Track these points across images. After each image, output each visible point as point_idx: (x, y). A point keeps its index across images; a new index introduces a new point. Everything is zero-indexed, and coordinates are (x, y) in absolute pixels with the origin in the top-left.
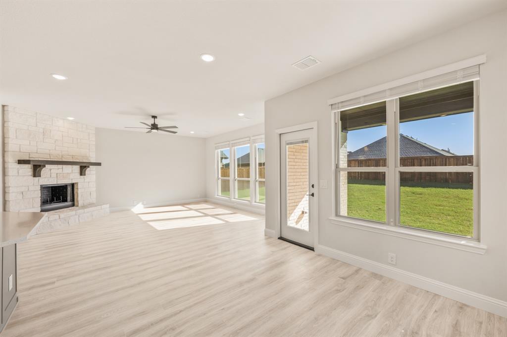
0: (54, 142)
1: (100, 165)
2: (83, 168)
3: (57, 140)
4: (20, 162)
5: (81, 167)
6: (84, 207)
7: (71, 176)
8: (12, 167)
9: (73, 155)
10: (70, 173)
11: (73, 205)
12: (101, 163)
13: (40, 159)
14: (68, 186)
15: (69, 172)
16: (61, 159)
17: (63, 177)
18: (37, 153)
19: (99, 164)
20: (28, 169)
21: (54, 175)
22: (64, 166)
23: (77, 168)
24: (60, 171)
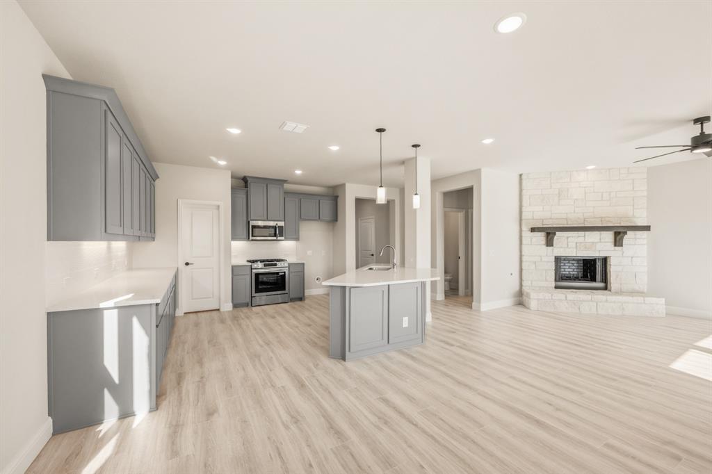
0: (573, 203)
1: (649, 230)
2: (619, 235)
3: (576, 199)
4: (533, 230)
6: (620, 293)
7: (599, 247)
8: (527, 234)
9: (602, 218)
10: (598, 242)
11: (606, 288)
12: (649, 227)
13: (555, 226)
14: (597, 261)
15: (596, 241)
16: (584, 223)
17: (586, 248)
18: (551, 219)
19: (647, 228)
20: (541, 237)
21: (572, 245)
22: (587, 233)
23: (609, 236)
24: (581, 239)
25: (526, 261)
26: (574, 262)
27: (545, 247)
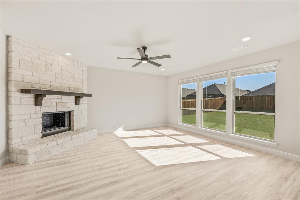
0: (54, 75)
1: (91, 96)
2: (78, 98)
3: (57, 73)
4: (23, 91)
5: (76, 97)
6: (78, 131)
7: (68, 105)
8: (15, 95)
9: (69, 87)
11: (70, 129)
13: (42, 89)
14: (66, 114)
15: (67, 101)
17: (62, 106)
20: (30, 98)
21: (54, 104)
22: (63, 96)
23: (73, 98)
24: (59, 100)
25: (15, 120)
26: (47, 116)
27: (34, 106)
